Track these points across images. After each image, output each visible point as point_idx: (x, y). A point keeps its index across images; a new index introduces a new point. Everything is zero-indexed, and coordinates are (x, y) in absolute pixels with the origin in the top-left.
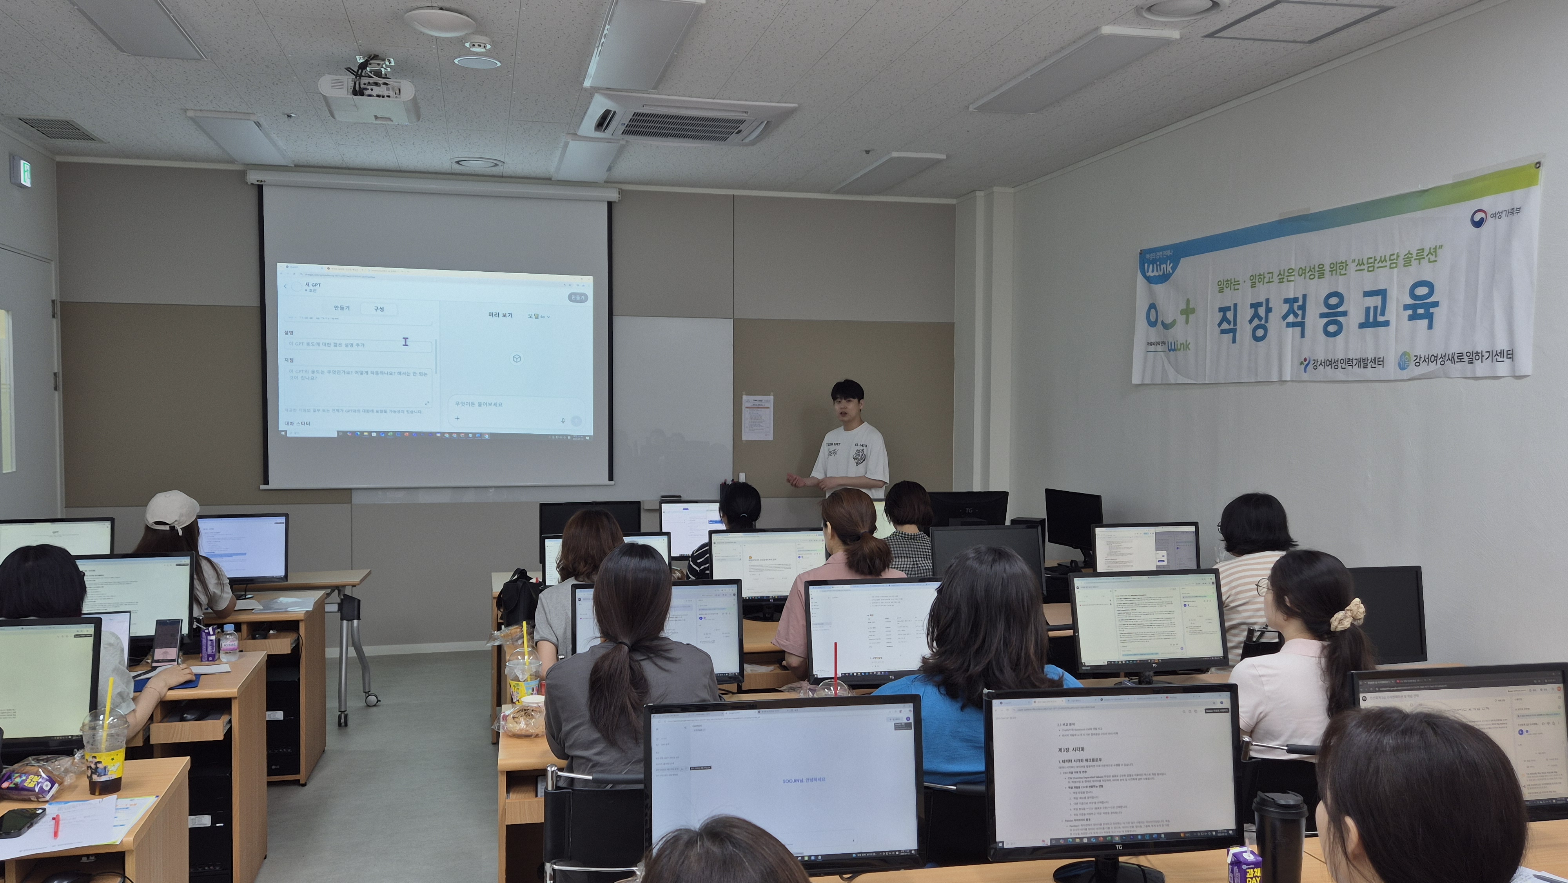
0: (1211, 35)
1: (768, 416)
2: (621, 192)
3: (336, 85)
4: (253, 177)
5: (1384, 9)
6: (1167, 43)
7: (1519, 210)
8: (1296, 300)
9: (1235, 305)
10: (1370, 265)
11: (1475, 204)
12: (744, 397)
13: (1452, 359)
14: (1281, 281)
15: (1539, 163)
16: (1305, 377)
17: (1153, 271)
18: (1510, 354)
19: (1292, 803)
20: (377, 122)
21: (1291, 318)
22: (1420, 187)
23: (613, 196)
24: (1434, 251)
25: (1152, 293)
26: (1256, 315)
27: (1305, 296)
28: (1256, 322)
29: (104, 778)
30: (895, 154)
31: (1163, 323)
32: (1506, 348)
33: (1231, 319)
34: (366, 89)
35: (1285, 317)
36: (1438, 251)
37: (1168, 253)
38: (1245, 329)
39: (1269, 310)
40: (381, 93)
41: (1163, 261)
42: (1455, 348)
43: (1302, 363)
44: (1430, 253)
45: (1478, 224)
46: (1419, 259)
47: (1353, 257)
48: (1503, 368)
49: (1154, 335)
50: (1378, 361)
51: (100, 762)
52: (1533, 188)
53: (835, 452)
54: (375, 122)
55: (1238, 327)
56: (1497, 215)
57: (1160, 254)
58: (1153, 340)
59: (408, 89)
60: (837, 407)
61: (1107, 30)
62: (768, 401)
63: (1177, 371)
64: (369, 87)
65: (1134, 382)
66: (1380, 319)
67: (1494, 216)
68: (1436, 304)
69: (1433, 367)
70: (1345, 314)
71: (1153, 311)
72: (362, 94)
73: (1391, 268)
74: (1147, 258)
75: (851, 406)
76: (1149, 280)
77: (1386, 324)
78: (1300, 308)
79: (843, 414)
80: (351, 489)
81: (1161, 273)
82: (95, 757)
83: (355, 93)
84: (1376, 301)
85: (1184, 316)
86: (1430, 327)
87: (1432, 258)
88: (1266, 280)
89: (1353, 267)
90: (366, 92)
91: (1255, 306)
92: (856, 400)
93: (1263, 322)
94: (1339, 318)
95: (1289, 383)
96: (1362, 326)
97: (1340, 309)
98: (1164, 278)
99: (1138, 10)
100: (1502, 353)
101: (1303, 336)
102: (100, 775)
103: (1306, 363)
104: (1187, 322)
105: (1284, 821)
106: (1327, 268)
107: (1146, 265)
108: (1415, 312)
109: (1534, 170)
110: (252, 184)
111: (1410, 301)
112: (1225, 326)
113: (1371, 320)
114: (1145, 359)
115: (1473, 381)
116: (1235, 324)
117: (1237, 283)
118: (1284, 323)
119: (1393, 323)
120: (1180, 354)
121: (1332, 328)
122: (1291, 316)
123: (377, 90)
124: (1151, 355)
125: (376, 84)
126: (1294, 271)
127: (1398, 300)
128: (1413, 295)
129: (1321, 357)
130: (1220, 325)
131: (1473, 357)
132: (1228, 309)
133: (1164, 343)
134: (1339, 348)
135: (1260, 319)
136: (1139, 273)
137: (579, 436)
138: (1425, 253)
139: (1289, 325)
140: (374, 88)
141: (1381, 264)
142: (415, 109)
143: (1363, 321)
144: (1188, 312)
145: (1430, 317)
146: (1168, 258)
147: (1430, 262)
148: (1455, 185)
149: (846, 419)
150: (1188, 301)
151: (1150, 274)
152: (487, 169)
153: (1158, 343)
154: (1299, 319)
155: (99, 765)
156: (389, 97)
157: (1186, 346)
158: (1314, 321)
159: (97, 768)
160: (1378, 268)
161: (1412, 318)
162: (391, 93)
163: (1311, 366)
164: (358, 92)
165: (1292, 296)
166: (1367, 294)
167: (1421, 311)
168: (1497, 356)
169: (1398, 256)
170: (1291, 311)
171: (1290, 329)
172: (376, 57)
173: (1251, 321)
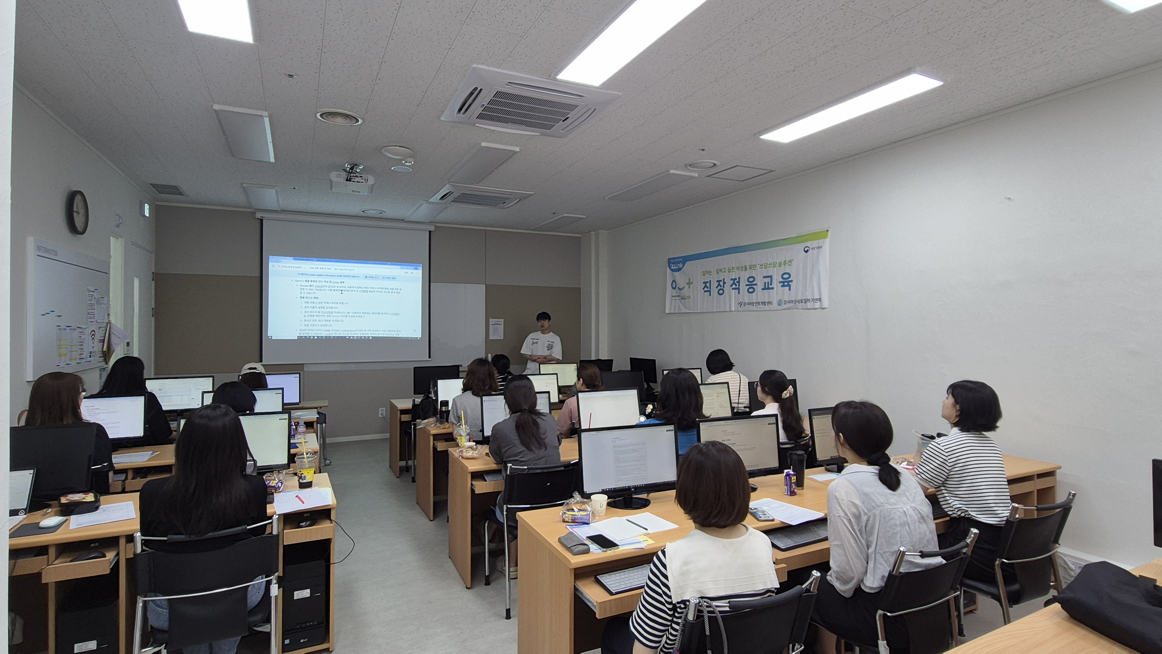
0: (709, 176)
1: (501, 328)
2: (436, 226)
3: (339, 176)
4: (259, 215)
5: (772, 171)
6: (693, 177)
7: (821, 247)
8: (736, 279)
9: (710, 281)
10: (765, 266)
11: (804, 245)
12: (491, 320)
13: (798, 302)
14: (729, 272)
15: (828, 230)
16: (740, 309)
17: (674, 267)
18: (820, 300)
19: (801, 453)
20: (353, 193)
21: (734, 286)
22: (784, 238)
23: (432, 228)
24: (790, 261)
25: (673, 276)
26: (719, 285)
27: (739, 278)
28: (719, 288)
29: (304, 481)
30: (565, 215)
31: (678, 288)
32: (818, 298)
33: (709, 287)
34: (352, 179)
35: (731, 286)
36: (792, 261)
37: (681, 259)
38: (714, 290)
39: (724, 283)
40: (359, 181)
41: (678, 263)
42: (799, 298)
43: (739, 304)
44: (789, 262)
45: (806, 252)
46: (785, 264)
47: (758, 263)
48: (817, 305)
49: (674, 293)
50: (769, 303)
51: (303, 474)
52: (826, 239)
53: (537, 343)
54: (352, 193)
55: (711, 290)
56: (813, 249)
57: (677, 260)
58: (674, 295)
59: (371, 180)
60: (539, 324)
61: (672, 171)
62: (501, 322)
63: (685, 308)
64: (354, 178)
65: (667, 312)
66: (770, 286)
67: (812, 249)
68: (791, 281)
69: (791, 304)
70: (756, 285)
71: (674, 283)
72: (350, 181)
73: (774, 267)
74: (671, 261)
75: (546, 323)
76: (672, 270)
77: (773, 288)
78: (737, 282)
79: (542, 326)
80: (304, 364)
81: (677, 268)
82: (300, 471)
83: (347, 180)
84: (769, 280)
85: (688, 285)
86: (790, 290)
87: (790, 264)
88: (723, 271)
89: (758, 266)
90: (352, 180)
91: (719, 281)
92: (547, 320)
93: (722, 288)
94: (754, 286)
95: (734, 312)
96: (763, 289)
97: (754, 283)
98: (679, 270)
99: (686, 165)
100: (817, 299)
101: (739, 293)
102: (303, 480)
103: (740, 304)
104: (689, 287)
105: (798, 460)
106: (748, 267)
107: (671, 264)
108: (784, 284)
109: (826, 233)
110: (258, 218)
111: (782, 280)
112: (706, 289)
113: (767, 287)
114: (671, 302)
115: (806, 311)
116: (710, 289)
117: (711, 272)
118: (731, 288)
119: (775, 288)
120: (687, 300)
121: (751, 290)
122: (734, 285)
123: (357, 179)
124: (674, 301)
125: (356, 176)
126: (734, 268)
127: (777, 279)
128: (783, 278)
129: (747, 302)
130: (704, 289)
131: (806, 301)
132: (707, 282)
133: (679, 296)
134: (754, 298)
135: (721, 286)
136: (668, 267)
137: (414, 338)
138: (787, 262)
139: (733, 289)
140: (356, 178)
141: (770, 266)
142: (372, 188)
143: (763, 287)
144: (689, 283)
145: (789, 286)
146: (681, 261)
147: (789, 265)
148: (796, 237)
149: (543, 329)
150: (689, 279)
151: (672, 268)
152: (378, 215)
153: (677, 296)
154: (737, 287)
155: (302, 475)
156: (362, 182)
157: (689, 297)
158: (743, 287)
159: (301, 476)
160: (769, 267)
161: (782, 286)
162: (363, 181)
163: (742, 305)
164: (349, 180)
165: (734, 278)
166: (764, 277)
167: (786, 284)
168: (814, 300)
169: (776, 263)
170: (734, 283)
171: (734, 290)
172: (356, 165)
173: (717, 287)
